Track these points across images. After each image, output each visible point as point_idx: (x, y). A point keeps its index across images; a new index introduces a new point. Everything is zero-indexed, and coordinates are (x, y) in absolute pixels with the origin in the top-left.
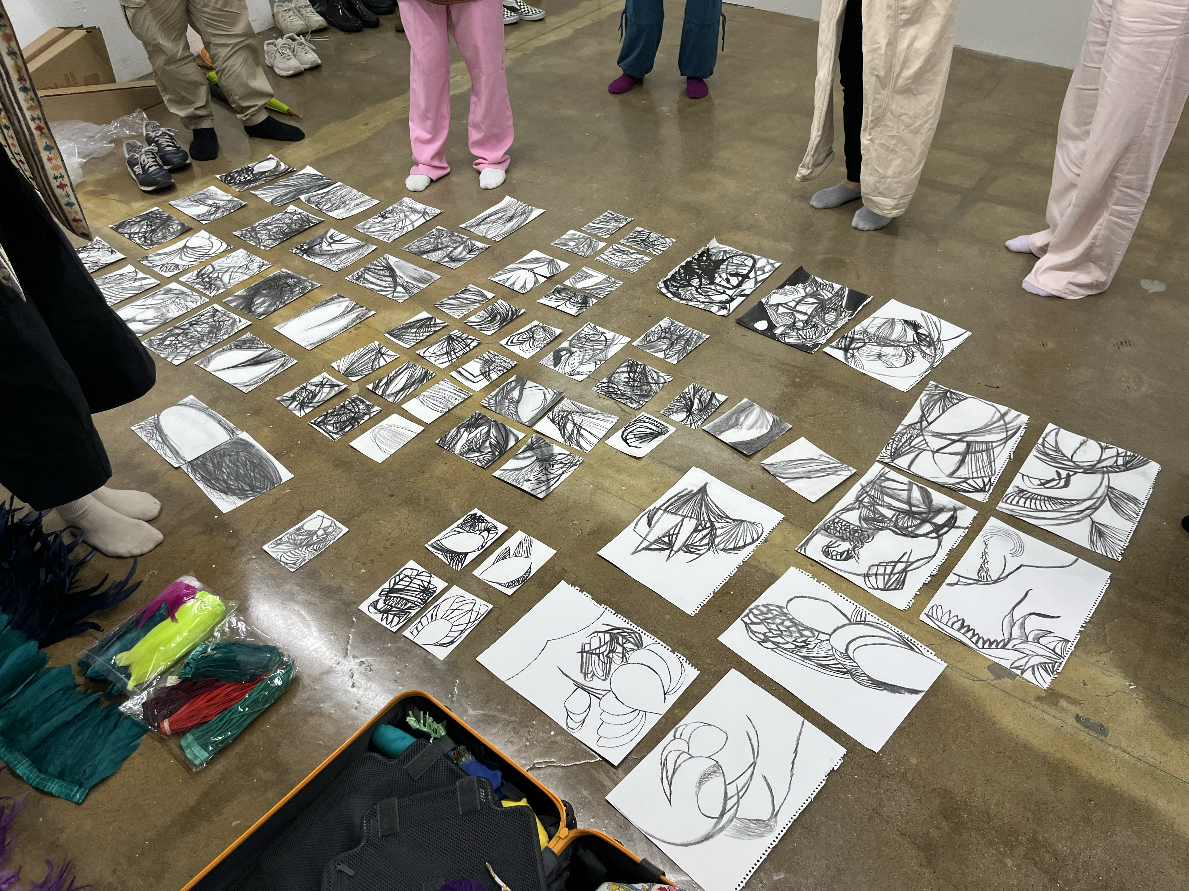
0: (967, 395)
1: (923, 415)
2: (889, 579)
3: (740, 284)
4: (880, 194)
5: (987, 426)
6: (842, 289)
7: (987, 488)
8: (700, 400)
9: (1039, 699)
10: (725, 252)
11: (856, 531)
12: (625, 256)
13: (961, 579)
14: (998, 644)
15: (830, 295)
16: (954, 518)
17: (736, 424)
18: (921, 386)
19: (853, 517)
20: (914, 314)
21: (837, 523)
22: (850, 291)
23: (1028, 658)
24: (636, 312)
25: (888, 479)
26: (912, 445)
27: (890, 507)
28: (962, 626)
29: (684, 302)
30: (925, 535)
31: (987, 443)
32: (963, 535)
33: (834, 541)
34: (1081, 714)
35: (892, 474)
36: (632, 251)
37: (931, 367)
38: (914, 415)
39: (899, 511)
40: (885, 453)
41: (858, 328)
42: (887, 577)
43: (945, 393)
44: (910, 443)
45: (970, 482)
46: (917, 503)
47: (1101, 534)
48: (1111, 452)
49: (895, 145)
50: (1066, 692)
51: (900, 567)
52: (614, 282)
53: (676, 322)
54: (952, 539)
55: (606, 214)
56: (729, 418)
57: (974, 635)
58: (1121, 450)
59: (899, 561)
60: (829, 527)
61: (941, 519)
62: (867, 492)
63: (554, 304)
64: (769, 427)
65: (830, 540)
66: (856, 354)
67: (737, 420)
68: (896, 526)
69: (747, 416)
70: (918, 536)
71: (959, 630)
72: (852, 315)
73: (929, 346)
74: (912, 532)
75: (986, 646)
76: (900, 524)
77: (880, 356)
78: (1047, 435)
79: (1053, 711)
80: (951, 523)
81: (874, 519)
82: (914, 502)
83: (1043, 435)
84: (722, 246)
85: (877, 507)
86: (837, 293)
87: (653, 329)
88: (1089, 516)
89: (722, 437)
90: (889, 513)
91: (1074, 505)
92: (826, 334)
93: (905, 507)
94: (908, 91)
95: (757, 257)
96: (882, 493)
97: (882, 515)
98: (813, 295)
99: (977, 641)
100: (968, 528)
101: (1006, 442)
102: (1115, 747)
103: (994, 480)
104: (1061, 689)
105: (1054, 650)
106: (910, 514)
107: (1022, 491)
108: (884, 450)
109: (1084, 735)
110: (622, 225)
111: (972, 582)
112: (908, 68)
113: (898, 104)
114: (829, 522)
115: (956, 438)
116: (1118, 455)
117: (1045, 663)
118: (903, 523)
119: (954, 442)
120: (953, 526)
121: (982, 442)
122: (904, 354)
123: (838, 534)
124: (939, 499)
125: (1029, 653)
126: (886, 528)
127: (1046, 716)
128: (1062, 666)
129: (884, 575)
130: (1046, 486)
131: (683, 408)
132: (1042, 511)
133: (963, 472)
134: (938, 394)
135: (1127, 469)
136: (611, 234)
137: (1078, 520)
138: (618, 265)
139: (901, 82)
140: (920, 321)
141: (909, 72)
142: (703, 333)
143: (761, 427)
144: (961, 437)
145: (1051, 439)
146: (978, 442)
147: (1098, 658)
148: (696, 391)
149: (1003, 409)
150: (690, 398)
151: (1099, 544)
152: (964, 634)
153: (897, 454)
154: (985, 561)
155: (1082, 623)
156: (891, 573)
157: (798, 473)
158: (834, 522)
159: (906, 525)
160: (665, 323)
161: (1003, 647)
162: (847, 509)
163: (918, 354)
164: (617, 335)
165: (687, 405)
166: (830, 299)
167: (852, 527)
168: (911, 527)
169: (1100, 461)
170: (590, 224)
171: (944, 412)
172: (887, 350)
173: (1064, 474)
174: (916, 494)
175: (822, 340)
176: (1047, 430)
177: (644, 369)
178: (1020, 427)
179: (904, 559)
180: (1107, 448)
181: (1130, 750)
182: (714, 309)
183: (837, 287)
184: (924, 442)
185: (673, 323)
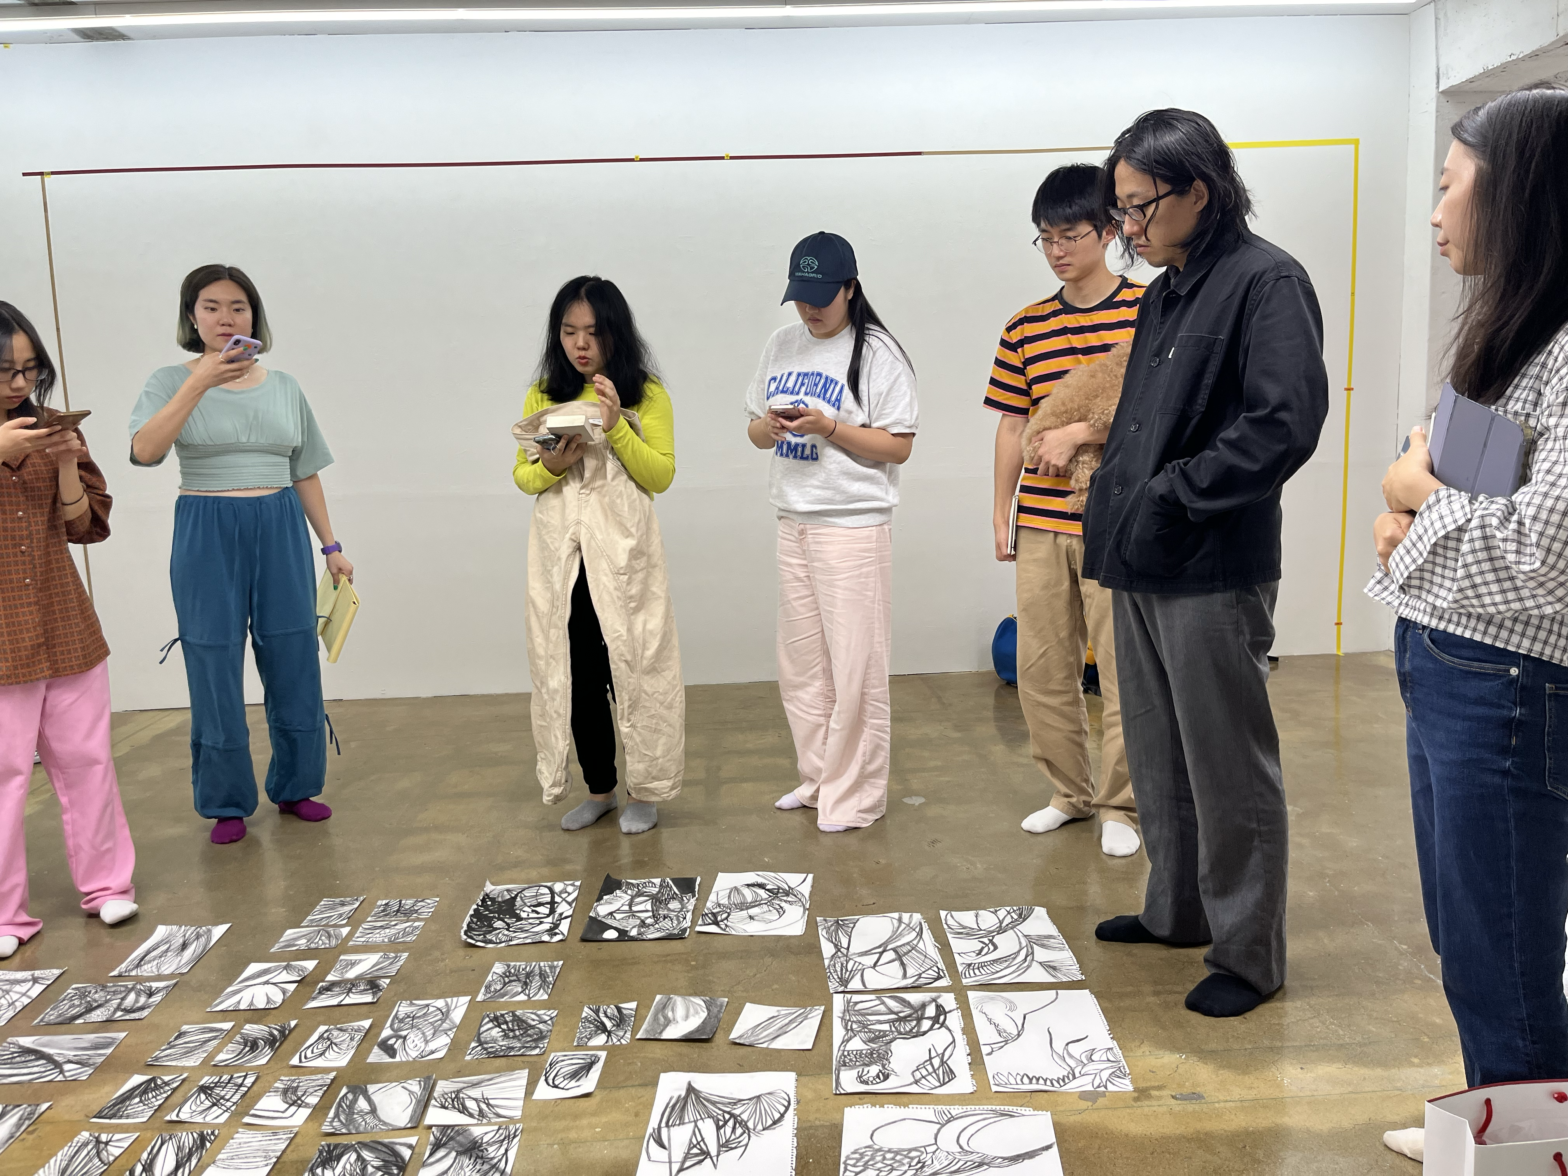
0: (857, 917)
1: (836, 946)
2: (938, 1076)
3: (552, 911)
4: (656, 779)
5: (894, 932)
6: (663, 881)
7: (941, 973)
8: (607, 1016)
9: (1136, 1099)
10: (508, 890)
11: (872, 1054)
12: (387, 931)
13: (993, 1046)
14: (1068, 1077)
15: (657, 890)
16: (939, 1007)
17: (668, 1022)
18: (811, 925)
19: (857, 1044)
20: (751, 877)
21: (849, 1055)
22: (673, 880)
23: (1098, 1076)
24: (452, 972)
25: (856, 1003)
26: (849, 969)
27: (880, 1022)
28: (1031, 1080)
29: (503, 945)
30: (931, 1029)
31: (908, 943)
32: (960, 1014)
33: (861, 1070)
34: (1174, 1094)
35: (856, 998)
36: (393, 923)
37: (805, 909)
38: (827, 949)
39: (893, 1021)
40: (833, 985)
41: (709, 904)
42: (934, 1075)
43: (837, 922)
44: (847, 970)
45: (923, 975)
46: (899, 1009)
47: (1054, 968)
48: (1002, 913)
49: (656, 723)
50: (1148, 1084)
51: (936, 1062)
52: (396, 957)
53: (512, 964)
54: (954, 1020)
55: (322, 903)
56: (655, 1018)
57: (1045, 1081)
58: (1008, 908)
59: (931, 1058)
60: (844, 1061)
61: (931, 1011)
62: (849, 1020)
63: (335, 1002)
64: (705, 1010)
65: (857, 1070)
66: (729, 924)
67: (666, 1018)
68: (901, 1033)
69: (673, 1010)
70: (925, 1033)
71: (1031, 1083)
72: (694, 896)
73: (787, 895)
74: (918, 1032)
75: (1062, 1084)
76: (902, 1030)
77: (751, 918)
78: (946, 920)
79: (1154, 1103)
80: (941, 1011)
81: (878, 1037)
82: (896, 1010)
83: (944, 922)
84: (499, 887)
85: (869, 1027)
86: (661, 885)
87: (489, 978)
88: (1033, 960)
89: (665, 1036)
90: (886, 1027)
91: (1014, 958)
92: (685, 918)
93: (893, 1016)
94: (653, 670)
95: (549, 884)
96: (863, 1015)
97: (880, 1031)
98: (640, 894)
99: (1052, 1083)
100: (957, 1009)
101: (921, 937)
102: (1218, 1102)
103: (941, 965)
104: (1142, 1085)
105: (1109, 1060)
106: (900, 1019)
107: (970, 965)
108: (830, 984)
109: (1190, 1107)
110: (356, 906)
111: (1003, 1044)
112: (648, 649)
113: (649, 684)
114: (841, 1057)
115: (880, 950)
116: (1009, 913)
117: (1113, 1073)
118: (904, 1029)
119: (881, 953)
120: (945, 1013)
121: (904, 945)
122: (771, 908)
123: (858, 1063)
124: (914, 998)
125: (1096, 1072)
126: (894, 1039)
127: (1155, 1109)
128: (1126, 1067)
129: (930, 1074)
130: (983, 953)
131: (596, 1032)
132: (998, 972)
133: (911, 971)
134: (832, 925)
135: (1024, 920)
136: (349, 918)
137: (1029, 967)
138: (386, 940)
139: (645, 662)
140: (760, 880)
141: (650, 653)
142: (552, 962)
143: (697, 1013)
144: (883, 948)
145: (951, 921)
146: (901, 946)
147: (1142, 1050)
148: (597, 1012)
149: (896, 915)
150: (595, 1019)
151: (1059, 975)
152: (1037, 1083)
153: (844, 982)
154: (996, 1026)
155: (1107, 1033)
156: (935, 1071)
157: (771, 1033)
158: (845, 1057)
159: (908, 1029)
160: (499, 968)
161: (1074, 1078)
162: (845, 1041)
163: (783, 904)
164: (449, 1000)
165: (597, 1027)
166: (659, 892)
167: (864, 1052)
168: (913, 1028)
169: (1001, 922)
170: (309, 918)
171: (850, 937)
172: (752, 911)
173: (986, 940)
174: (892, 1004)
175: (687, 924)
176: (943, 917)
177: (514, 1015)
178: (920, 924)
179: (933, 1054)
180: (996, 911)
181: (1229, 1098)
182: (546, 938)
183: (657, 881)
184: (857, 964)
185: (509, 966)
